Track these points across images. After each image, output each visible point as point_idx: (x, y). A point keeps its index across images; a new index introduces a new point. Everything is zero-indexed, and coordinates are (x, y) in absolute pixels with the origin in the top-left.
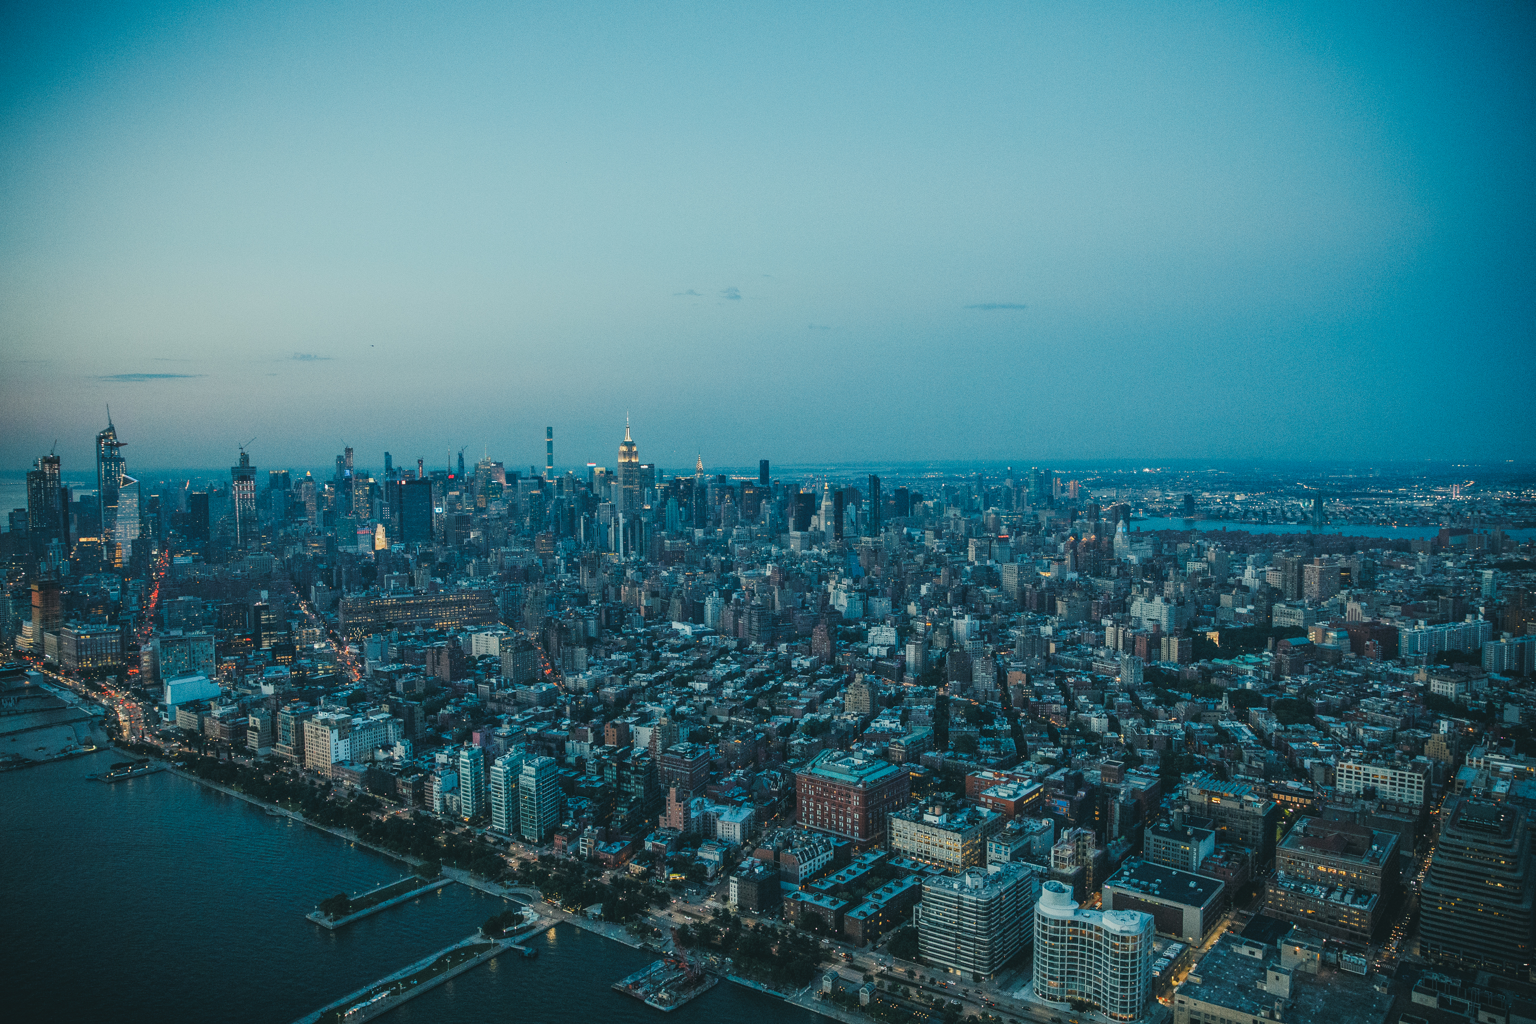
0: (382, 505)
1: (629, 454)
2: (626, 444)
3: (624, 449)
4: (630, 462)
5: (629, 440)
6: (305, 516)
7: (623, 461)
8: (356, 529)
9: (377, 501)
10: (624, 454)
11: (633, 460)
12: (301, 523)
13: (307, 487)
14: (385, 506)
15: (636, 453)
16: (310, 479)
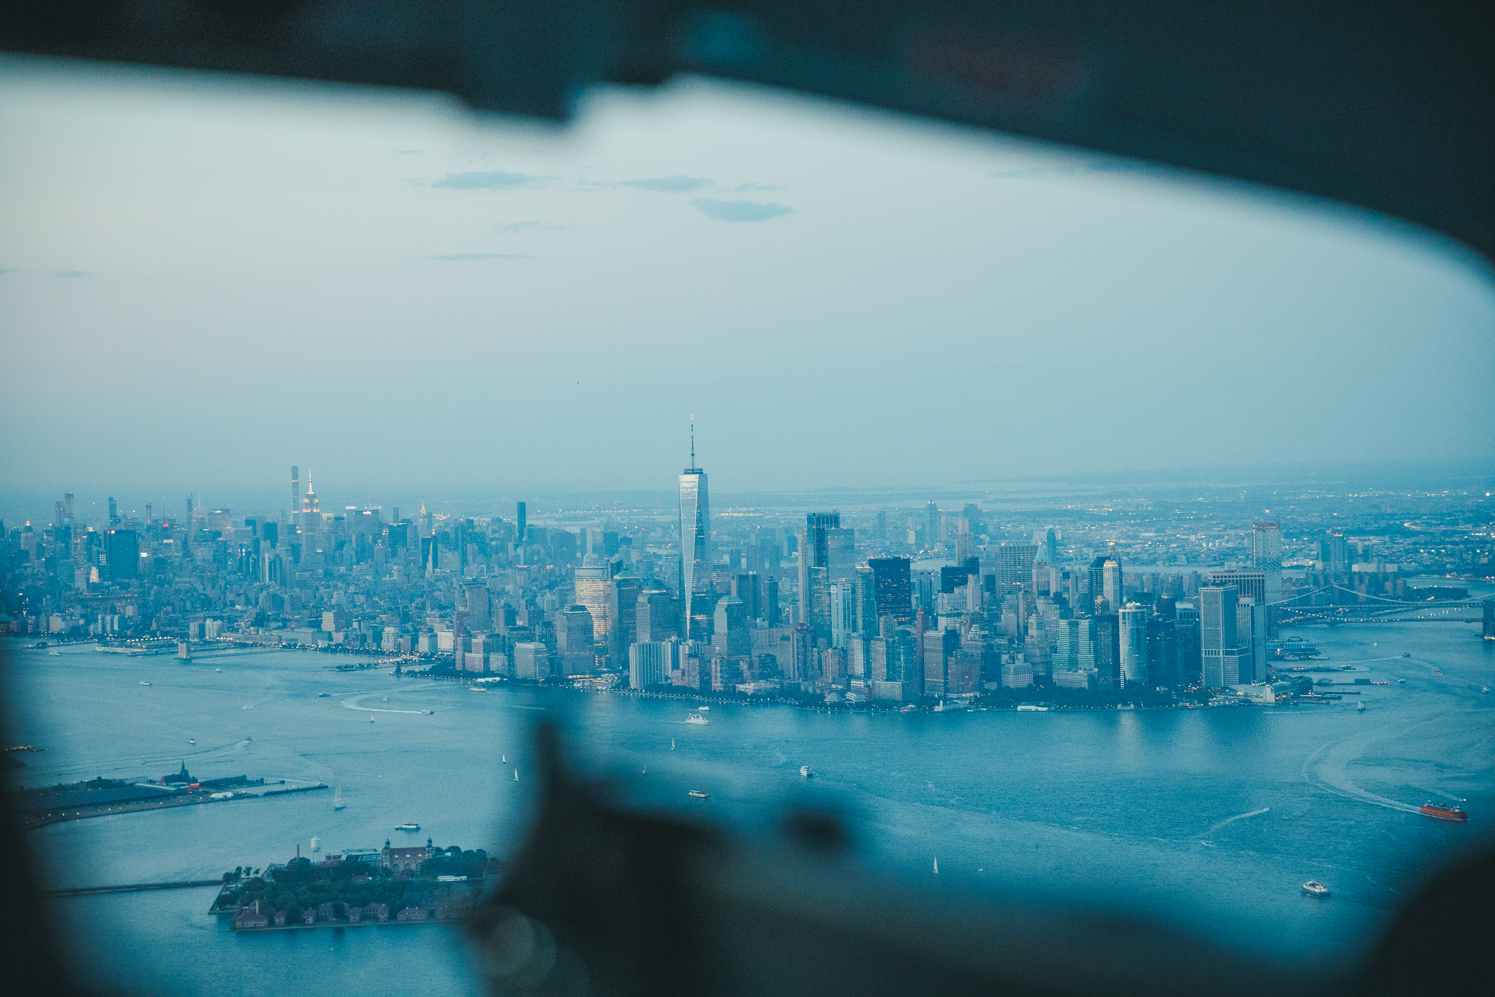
0: (99, 553)
1: (311, 505)
2: (308, 496)
3: (306, 501)
4: (312, 511)
5: (311, 492)
6: (28, 562)
7: (305, 511)
8: (73, 570)
9: (94, 549)
10: (307, 505)
11: (315, 511)
12: (26, 568)
13: (27, 538)
14: (102, 553)
15: (317, 504)
16: (29, 529)
